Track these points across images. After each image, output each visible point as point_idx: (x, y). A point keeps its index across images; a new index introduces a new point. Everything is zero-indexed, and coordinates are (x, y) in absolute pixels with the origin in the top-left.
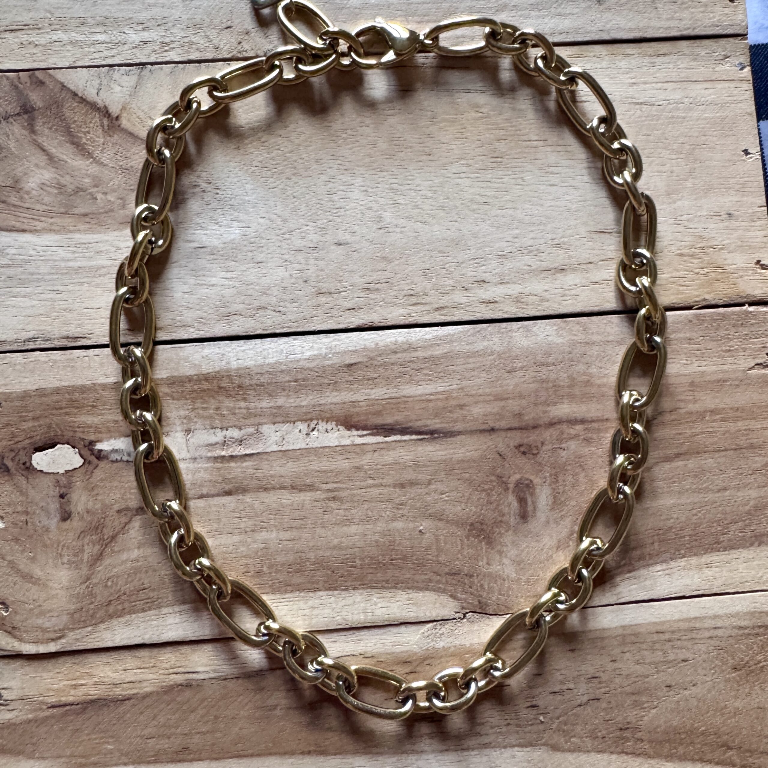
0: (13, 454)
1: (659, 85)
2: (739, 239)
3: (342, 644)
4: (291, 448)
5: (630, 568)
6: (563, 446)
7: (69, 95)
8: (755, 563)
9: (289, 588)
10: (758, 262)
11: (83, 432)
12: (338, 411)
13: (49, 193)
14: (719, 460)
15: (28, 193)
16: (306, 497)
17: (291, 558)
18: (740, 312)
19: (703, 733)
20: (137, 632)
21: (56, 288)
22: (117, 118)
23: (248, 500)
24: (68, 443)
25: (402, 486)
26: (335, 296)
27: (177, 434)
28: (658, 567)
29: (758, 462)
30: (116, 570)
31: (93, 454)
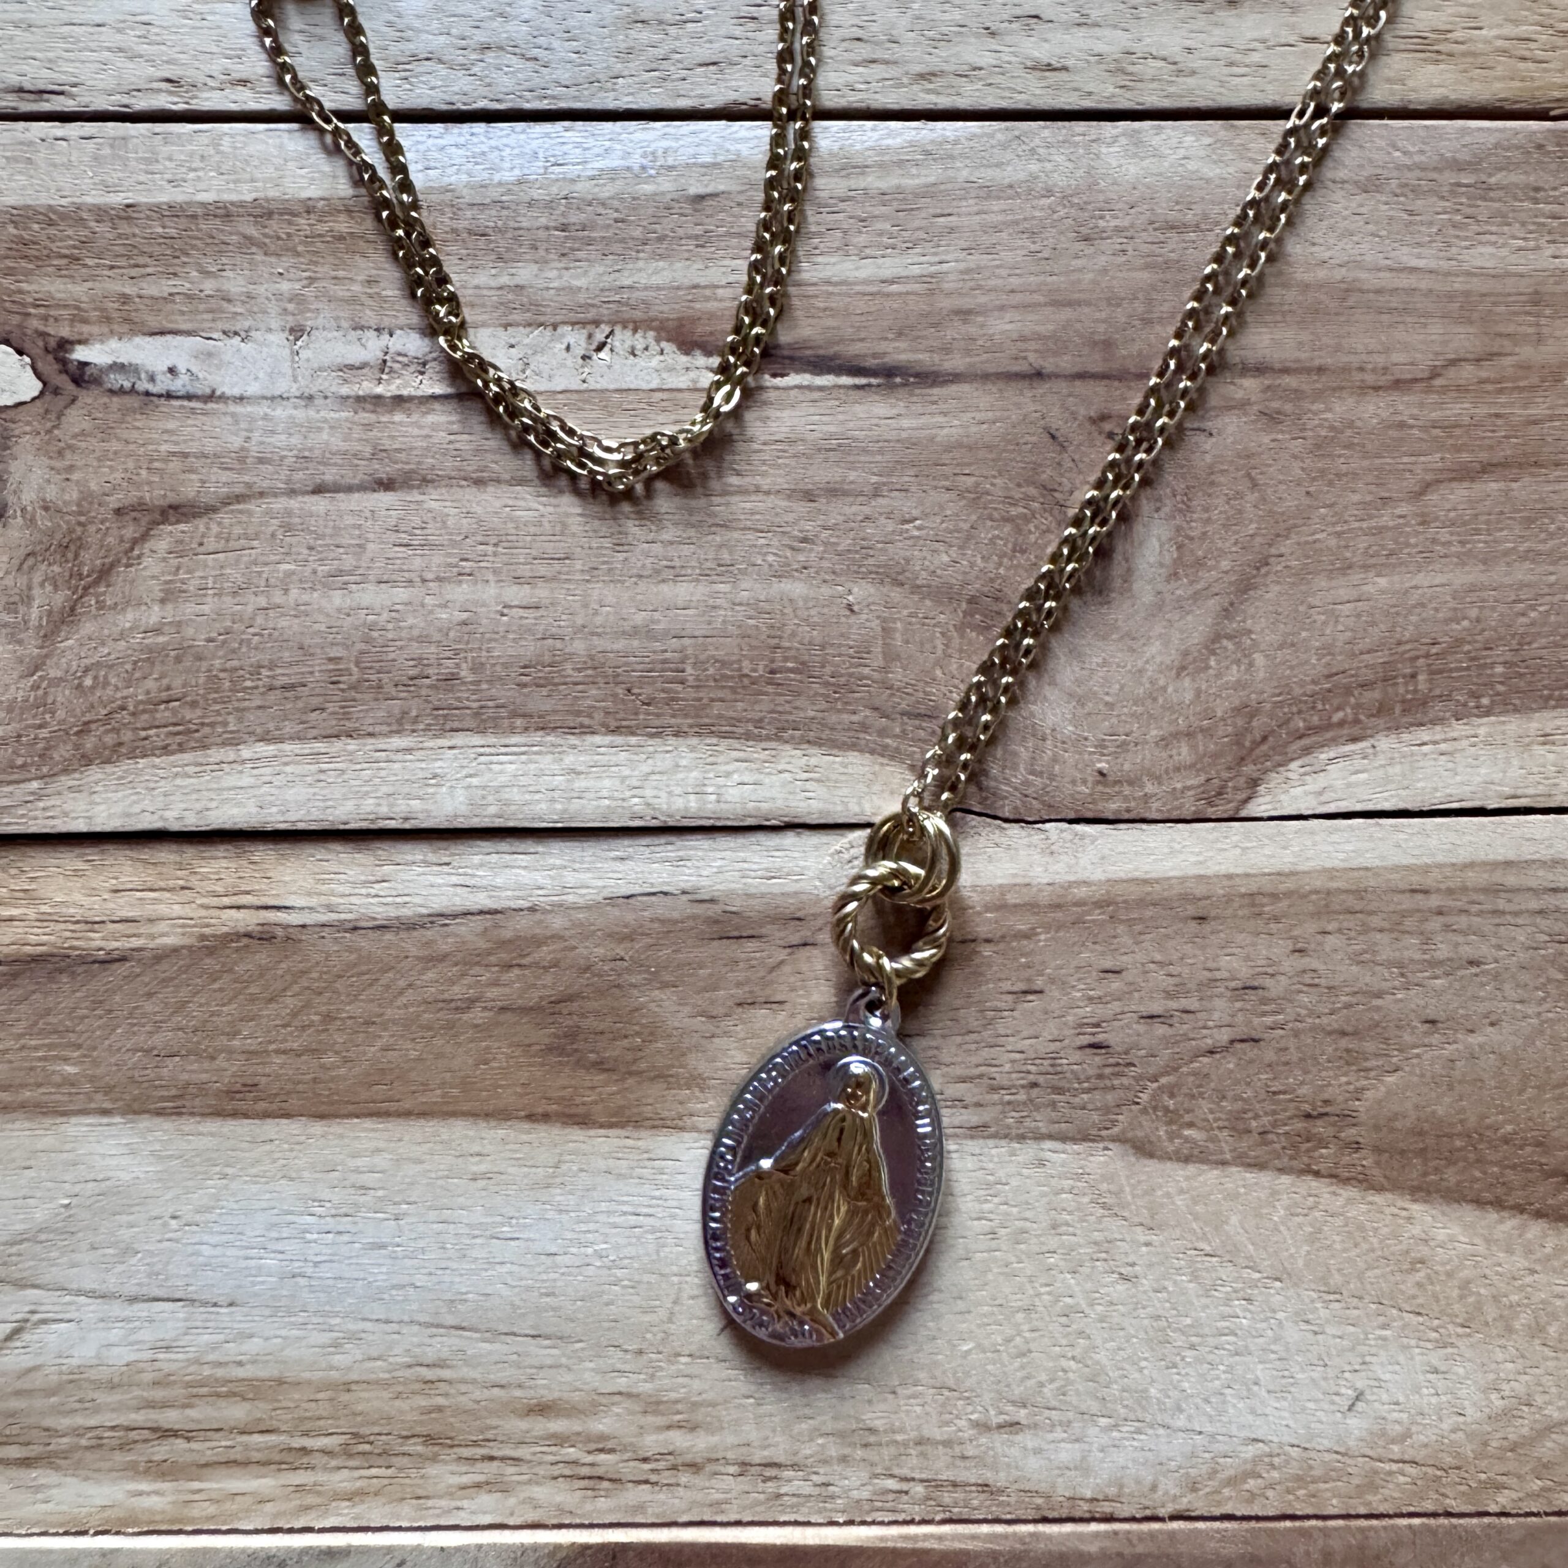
3: (640, 867)
5: (1356, 731)
6: (1208, 425)
9: (519, 722)
11: (45, 318)
12: (666, 308)
17: (529, 649)
19: (1507, 1140)
20: (146, 804)
23: (434, 505)
24: (7, 343)
25: (809, 496)
26: (673, 30)
27: (271, 337)
28: (1424, 735)
30: (104, 651)
31: (64, 370)
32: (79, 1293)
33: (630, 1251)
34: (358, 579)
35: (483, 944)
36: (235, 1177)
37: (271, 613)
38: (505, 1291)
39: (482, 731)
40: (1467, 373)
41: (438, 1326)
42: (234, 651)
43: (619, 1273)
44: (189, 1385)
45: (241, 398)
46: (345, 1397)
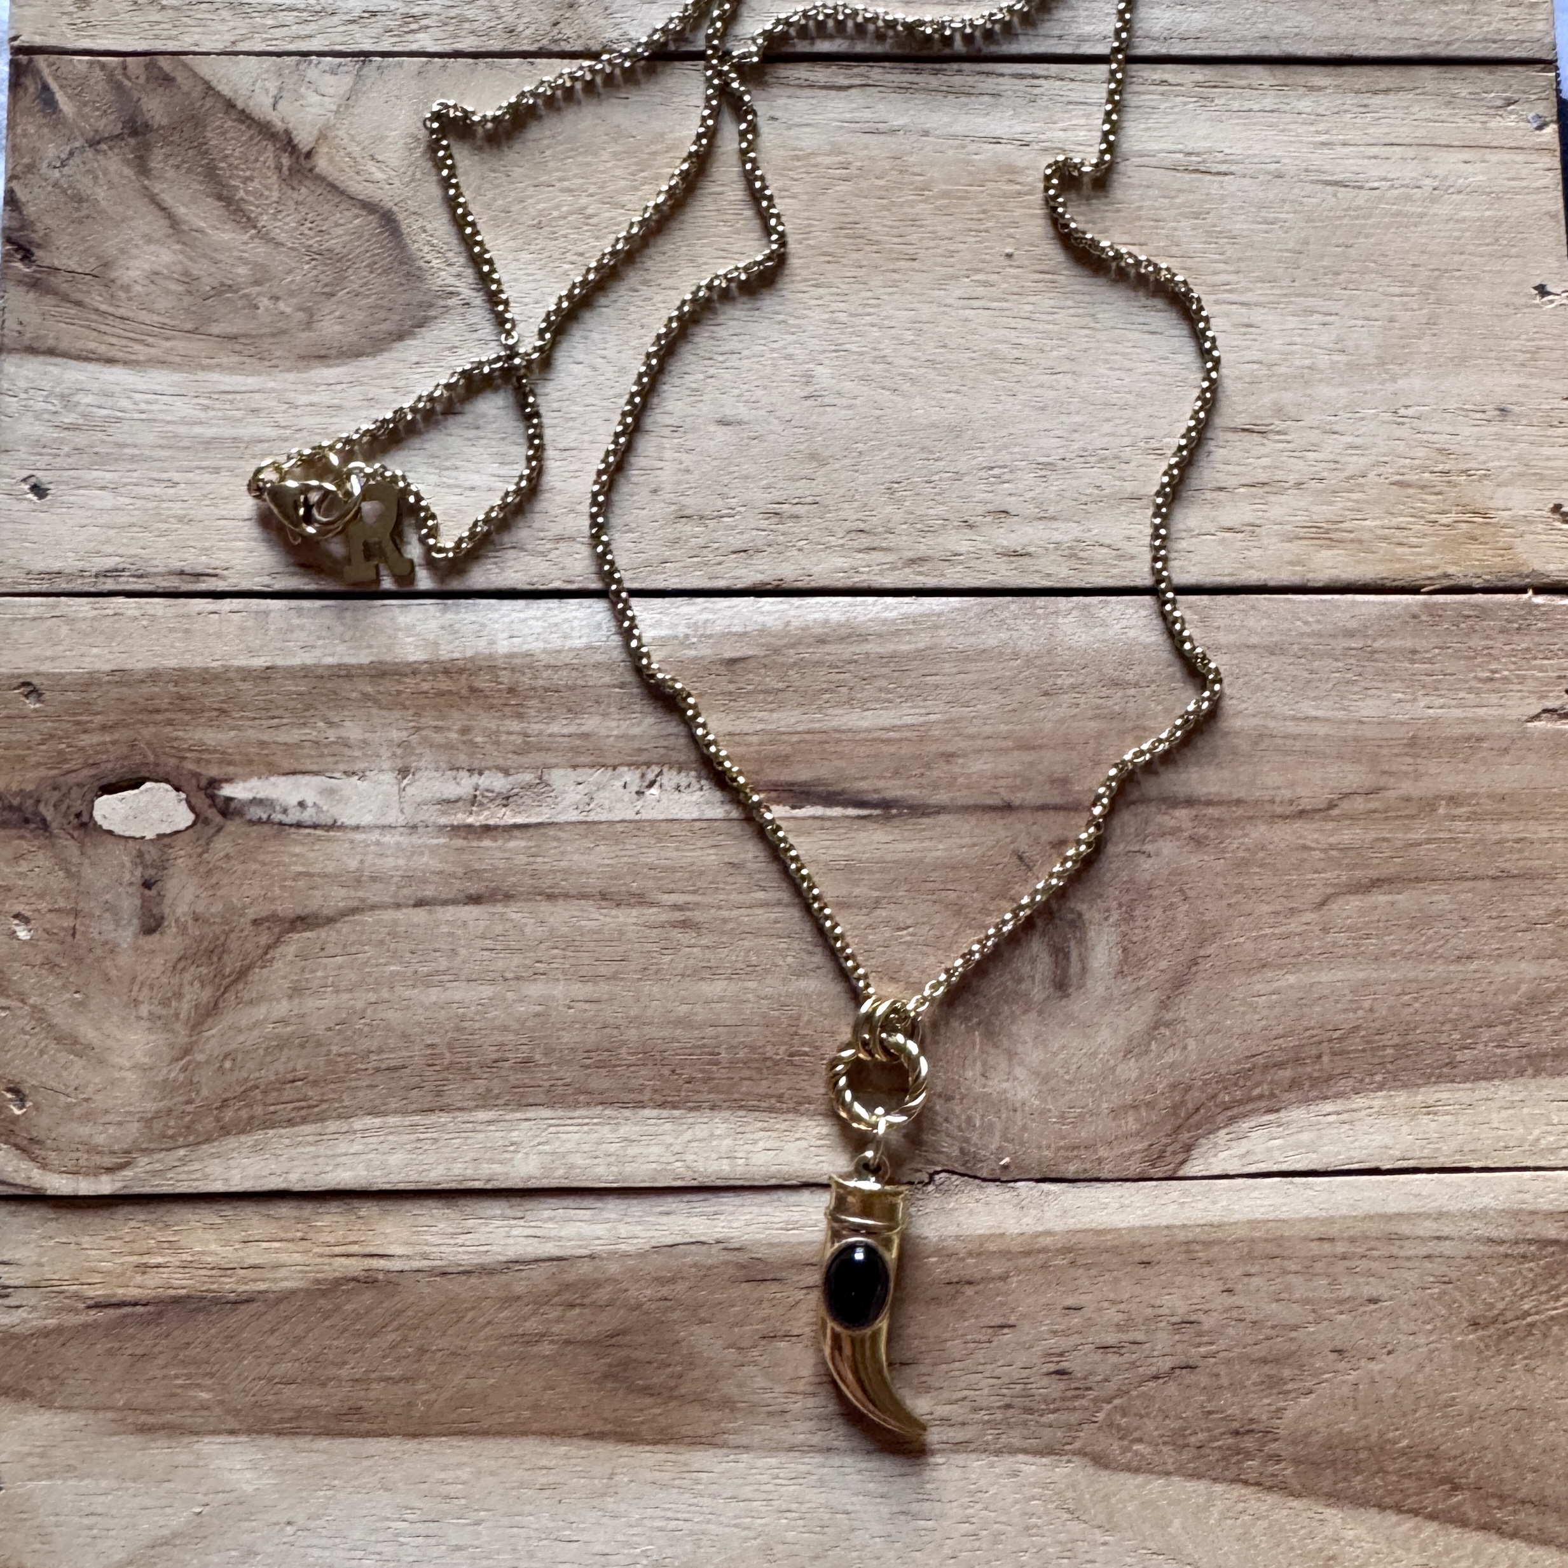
0: (56, 795)
1: (1374, 150)
2: (1519, 458)
3: (681, 1220)
4: (604, 818)
5: (1271, 1104)
6: (1148, 848)
7: (219, 105)
8: (1525, 1110)
9: (582, 1098)
10: (1557, 508)
11: (198, 761)
13: (168, 292)
14: (1460, 897)
15: (126, 288)
16: (628, 917)
17: (591, 1036)
18: (1516, 604)
19: (1403, 1453)
20: (274, 1167)
21: (165, 476)
22: (309, 155)
23: (514, 916)
24: (167, 781)
26: (711, 524)
27: (383, 776)
28: (1329, 1107)
29: (1539, 906)
30: (241, 1039)
31: (213, 805)
34: (452, 978)
35: (550, 1287)
37: (380, 1007)
39: (551, 1105)
40: (1358, 804)
42: (346, 1039)
45: (357, 828)
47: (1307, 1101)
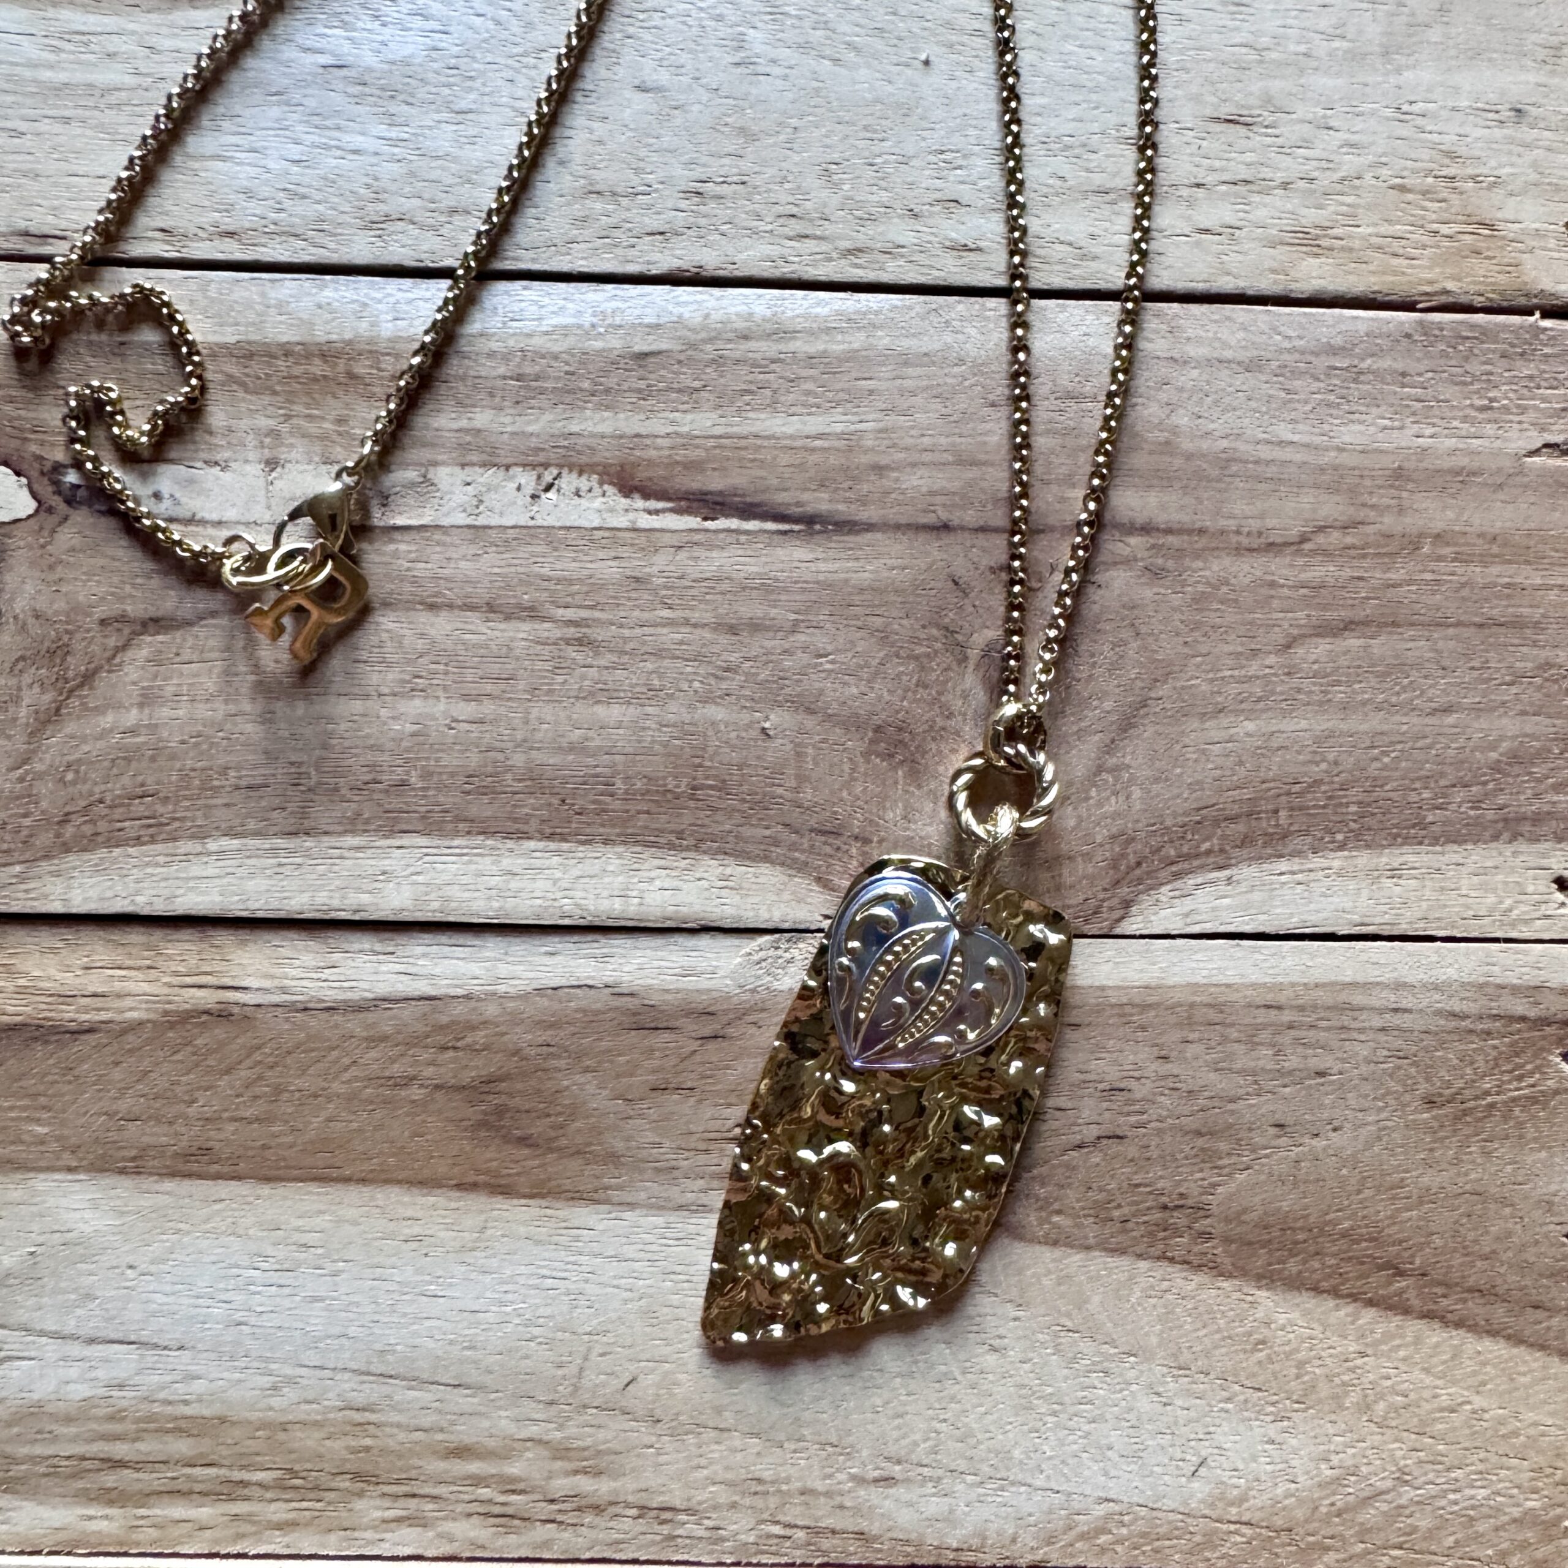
3: (567, 962)
4: (495, 521)
5: (1220, 860)
8: (1500, 877)
9: (461, 826)
12: (609, 454)
14: (1441, 645)
16: (520, 631)
17: (474, 761)
18: (1520, 327)
19: (1344, 1235)
20: (119, 889)
23: (391, 626)
24: (6, 464)
25: (733, 630)
26: (624, 202)
27: (248, 468)
28: (1283, 865)
29: (1526, 658)
30: (86, 748)
31: (59, 493)
32: (42, 1333)
33: (548, 1311)
35: (421, 1028)
36: (188, 1233)
37: (240, 720)
38: (430, 1344)
39: (428, 834)
40: (1335, 538)
41: (368, 1374)
42: (202, 753)
43: (537, 1331)
44: (138, 1421)
45: (220, 523)
46: (281, 1436)
47: (1260, 859)
